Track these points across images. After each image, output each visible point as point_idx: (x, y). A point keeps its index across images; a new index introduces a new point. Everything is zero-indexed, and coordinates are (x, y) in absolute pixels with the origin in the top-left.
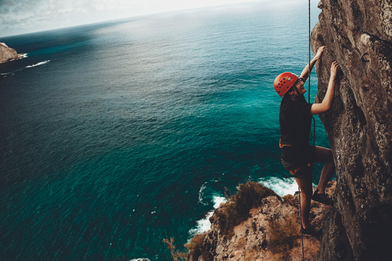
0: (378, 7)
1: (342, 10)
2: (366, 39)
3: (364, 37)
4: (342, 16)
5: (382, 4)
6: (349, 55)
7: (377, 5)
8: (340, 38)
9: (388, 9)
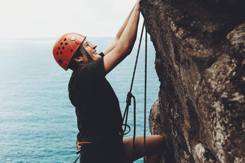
0: (210, 123)
1: (178, 102)
2: (200, 152)
3: (199, 149)
4: (178, 110)
5: (214, 122)
6: (186, 160)
7: (210, 120)
8: (176, 135)
9: (220, 131)
